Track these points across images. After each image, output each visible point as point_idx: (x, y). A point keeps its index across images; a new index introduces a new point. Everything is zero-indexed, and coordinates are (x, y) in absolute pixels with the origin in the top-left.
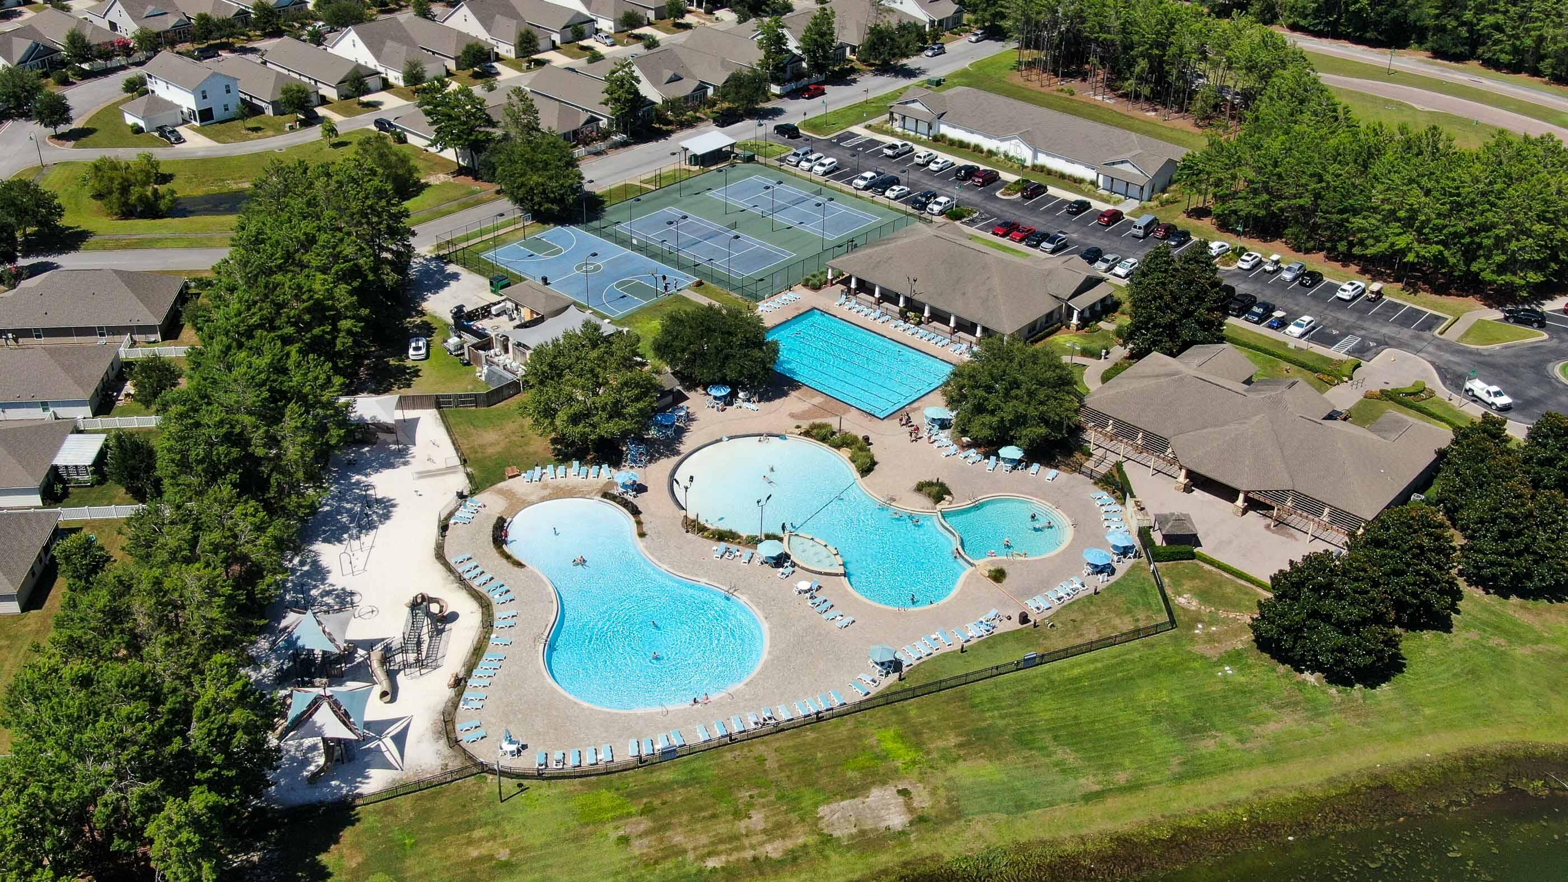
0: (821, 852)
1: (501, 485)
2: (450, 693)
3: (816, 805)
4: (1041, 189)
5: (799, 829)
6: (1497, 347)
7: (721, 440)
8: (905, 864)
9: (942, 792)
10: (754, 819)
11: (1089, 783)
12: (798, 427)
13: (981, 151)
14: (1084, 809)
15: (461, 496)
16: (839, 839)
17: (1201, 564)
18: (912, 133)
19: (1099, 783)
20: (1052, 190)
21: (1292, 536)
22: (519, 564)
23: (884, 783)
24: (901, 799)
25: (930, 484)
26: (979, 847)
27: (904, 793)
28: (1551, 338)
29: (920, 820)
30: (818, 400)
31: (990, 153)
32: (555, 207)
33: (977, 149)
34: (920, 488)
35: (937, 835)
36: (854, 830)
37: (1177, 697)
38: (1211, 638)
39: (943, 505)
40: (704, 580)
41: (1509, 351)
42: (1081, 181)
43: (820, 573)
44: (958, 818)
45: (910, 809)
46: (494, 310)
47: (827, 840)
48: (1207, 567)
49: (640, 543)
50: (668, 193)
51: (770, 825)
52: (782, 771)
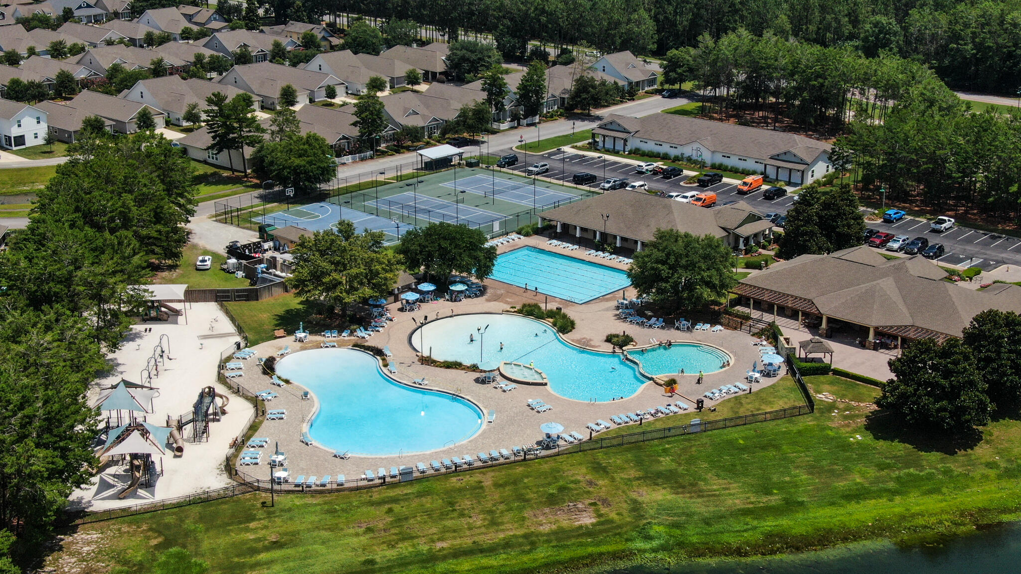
1: (271, 342)
5: (510, 526)
10: (474, 518)
12: (511, 308)
17: (839, 377)
24: (591, 508)
25: (617, 337)
27: (593, 504)
34: (608, 339)
40: (435, 389)
43: (528, 383)
45: (598, 515)
48: (844, 379)
51: (487, 523)
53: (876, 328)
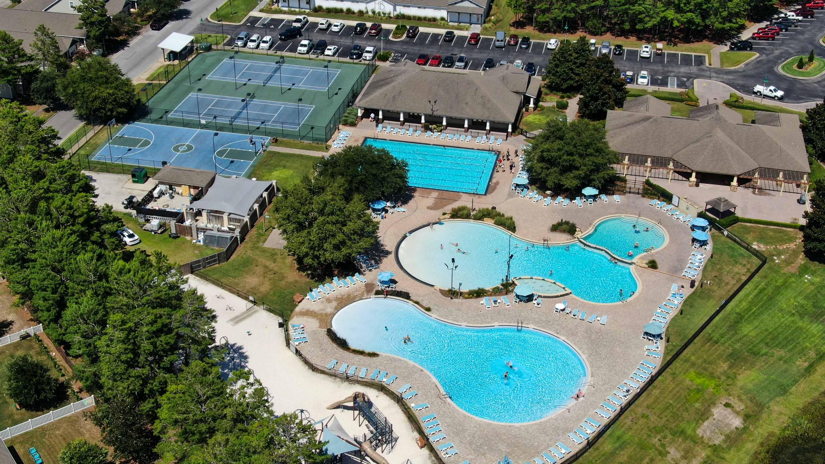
0: (717, 456)
1: (297, 309)
2: (425, 451)
3: (694, 430)
4: (415, 29)
5: (698, 449)
6: (742, 65)
7: (406, 236)
8: (762, 444)
9: (744, 397)
10: (672, 452)
11: (801, 363)
12: (444, 214)
13: (353, 13)
14: (811, 378)
15: (281, 325)
16: (720, 445)
17: (743, 223)
18: (297, 10)
19: (805, 361)
20: (422, 29)
21: (769, 194)
22: (373, 355)
23: (714, 404)
24: (729, 410)
25: (560, 224)
26: (785, 420)
27: (727, 405)
28: (761, 55)
29: (747, 417)
30: (435, 194)
31: (361, 13)
32: (124, 110)
33: (349, 11)
34: (555, 228)
35: (761, 422)
36: (723, 437)
37: (800, 300)
38: (787, 262)
39: (579, 234)
40: (496, 324)
41: (750, 67)
42: (434, 20)
43: (557, 297)
44: (763, 408)
45: (738, 413)
46: (156, 194)
47: (715, 448)
48: (748, 224)
49: (434, 315)
50: (178, 84)
51: (683, 453)
52: (661, 418)
53: (738, 177)
